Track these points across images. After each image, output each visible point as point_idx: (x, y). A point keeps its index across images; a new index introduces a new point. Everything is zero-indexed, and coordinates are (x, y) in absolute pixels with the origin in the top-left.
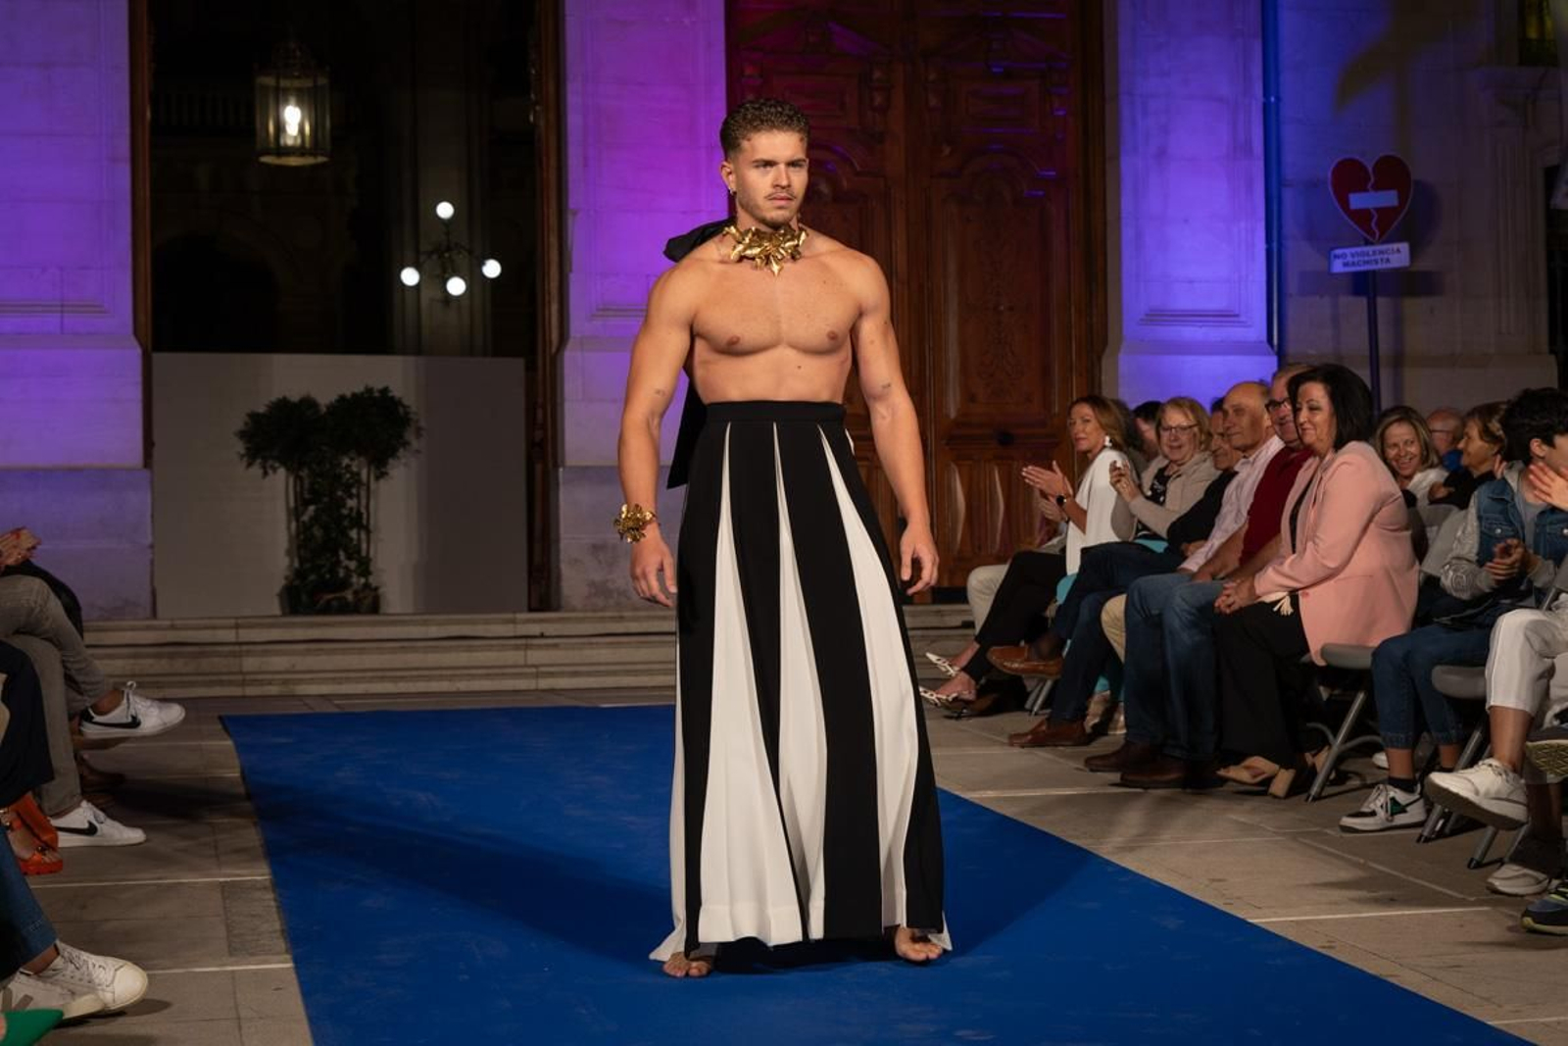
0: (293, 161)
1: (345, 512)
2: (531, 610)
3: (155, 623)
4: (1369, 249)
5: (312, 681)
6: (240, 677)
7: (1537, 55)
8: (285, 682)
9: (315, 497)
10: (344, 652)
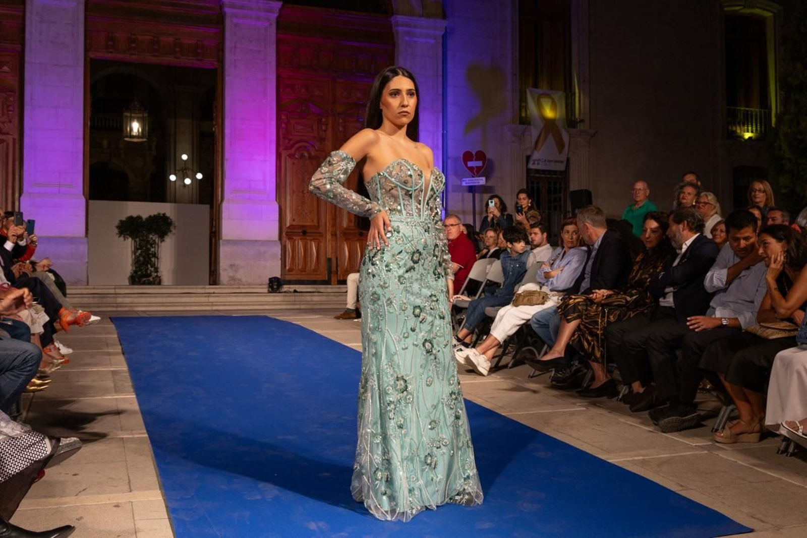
0: (135, 140)
1: (150, 252)
2: (210, 284)
3: (88, 287)
4: (474, 179)
5: (139, 306)
6: (115, 305)
7: (525, 121)
8: (131, 306)
9: (141, 247)
10: (150, 297)
